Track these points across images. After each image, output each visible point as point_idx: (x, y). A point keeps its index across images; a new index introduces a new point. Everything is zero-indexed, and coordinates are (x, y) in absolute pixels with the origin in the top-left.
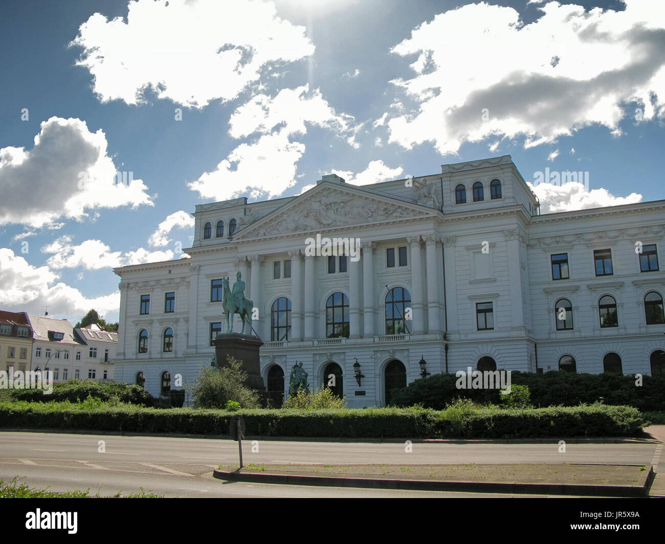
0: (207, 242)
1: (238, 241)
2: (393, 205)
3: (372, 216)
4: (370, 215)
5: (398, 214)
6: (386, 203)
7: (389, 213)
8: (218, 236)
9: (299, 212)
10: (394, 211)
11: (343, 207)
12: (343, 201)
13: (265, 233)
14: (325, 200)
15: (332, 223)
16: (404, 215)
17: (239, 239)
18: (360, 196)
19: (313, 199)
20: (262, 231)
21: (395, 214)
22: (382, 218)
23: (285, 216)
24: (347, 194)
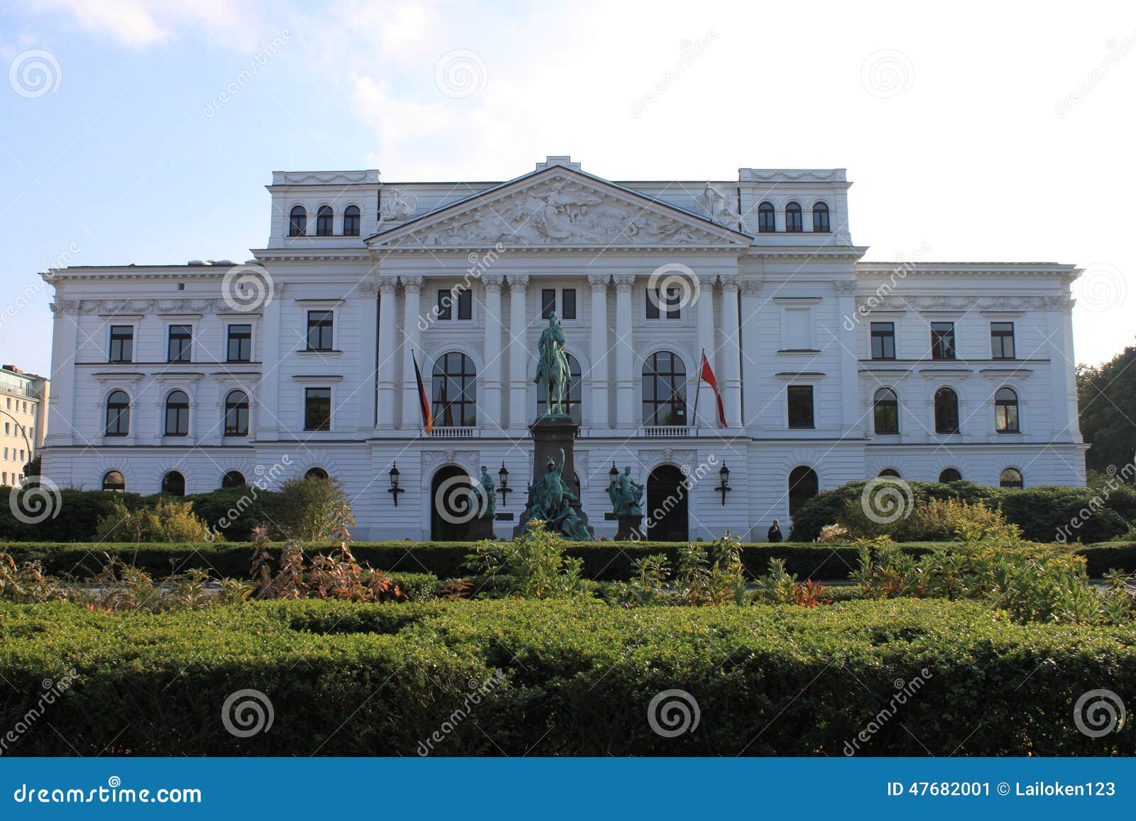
0: (296, 242)
1: (384, 247)
2: (674, 221)
3: (638, 234)
4: (634, 232)
5: (683, 237)
6: (663, 217)
7: (668, 233)
8: (319, 233)
9: (504, 210)
10: (677, 231)
11: (586, 213)
12: (587, 203)
13: (436, 239)
14: (554, 197)
15: (567, 238)
16: (693, 240)
17: (386, 244)
18: (618, 200)
19: (531, 193)
20: (432, 236)
21: (677, 237)
22: (654, 239)
23: (477, 216)
24: (595, 192)
